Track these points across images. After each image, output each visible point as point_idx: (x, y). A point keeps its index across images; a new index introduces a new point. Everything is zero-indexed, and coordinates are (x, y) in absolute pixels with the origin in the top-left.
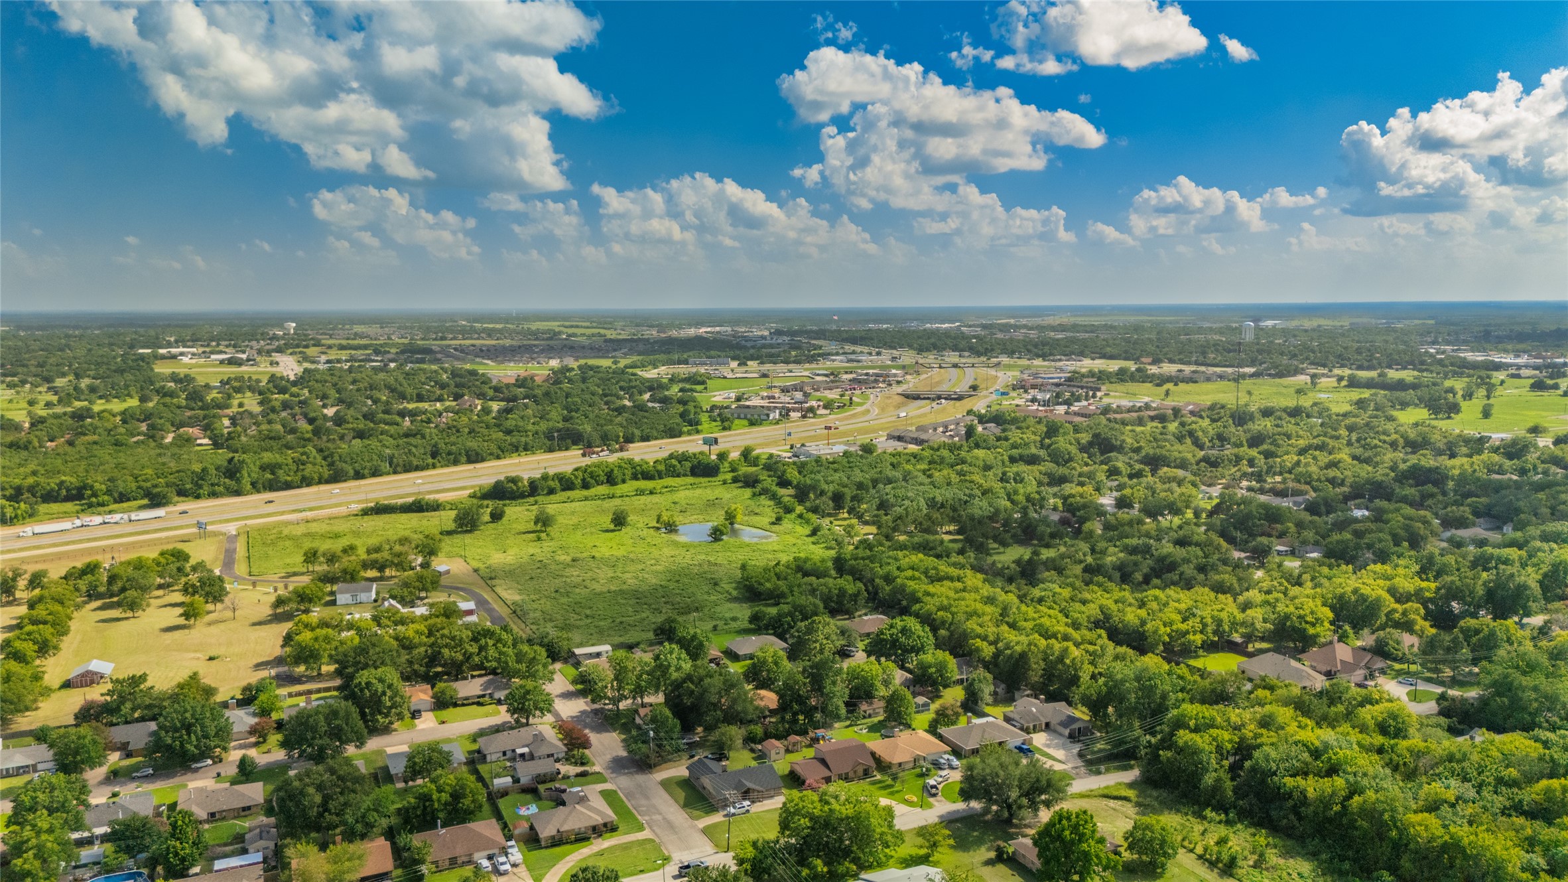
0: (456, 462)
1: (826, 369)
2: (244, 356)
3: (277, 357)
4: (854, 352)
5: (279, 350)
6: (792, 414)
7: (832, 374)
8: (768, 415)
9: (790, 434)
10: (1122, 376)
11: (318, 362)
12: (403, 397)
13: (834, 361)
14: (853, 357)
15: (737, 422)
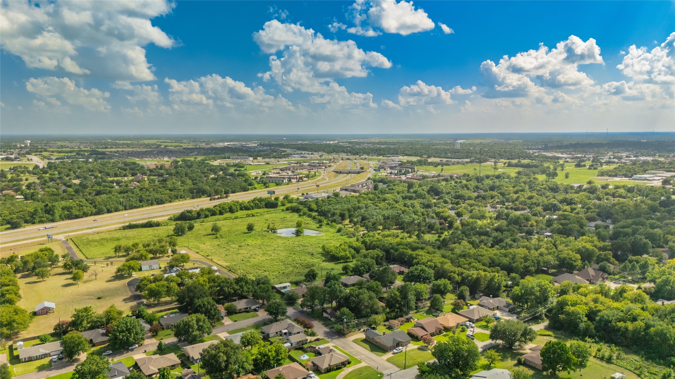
0: (152, 204)
1: (294, 161)
2: (13, 156)
3: (30, 156)
4: (301, 154)
5: (29, 153)
6: (292, 180)
7: (298, 163)
8: (283, 181)
9: (298, 189)
10: (420, 163)
11: (52, 159)
12: (108, 175)
13: (295, 157)
14: (302, 155)
15: (270, 184)
